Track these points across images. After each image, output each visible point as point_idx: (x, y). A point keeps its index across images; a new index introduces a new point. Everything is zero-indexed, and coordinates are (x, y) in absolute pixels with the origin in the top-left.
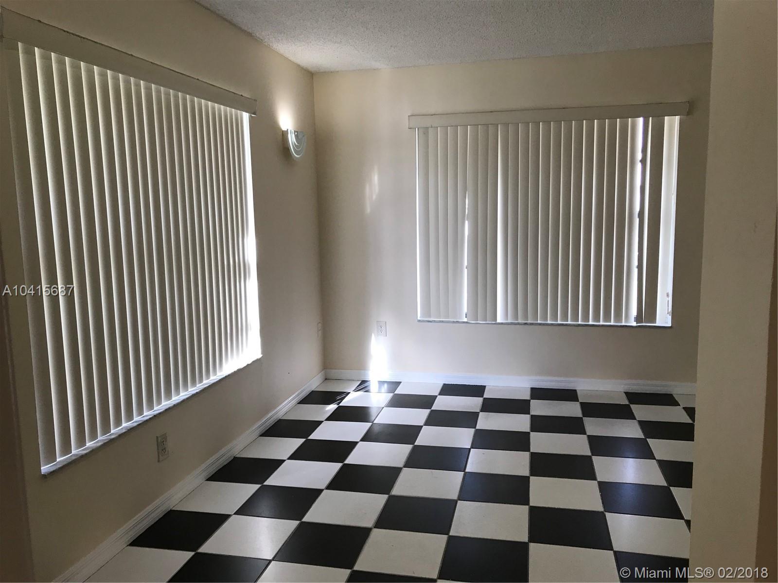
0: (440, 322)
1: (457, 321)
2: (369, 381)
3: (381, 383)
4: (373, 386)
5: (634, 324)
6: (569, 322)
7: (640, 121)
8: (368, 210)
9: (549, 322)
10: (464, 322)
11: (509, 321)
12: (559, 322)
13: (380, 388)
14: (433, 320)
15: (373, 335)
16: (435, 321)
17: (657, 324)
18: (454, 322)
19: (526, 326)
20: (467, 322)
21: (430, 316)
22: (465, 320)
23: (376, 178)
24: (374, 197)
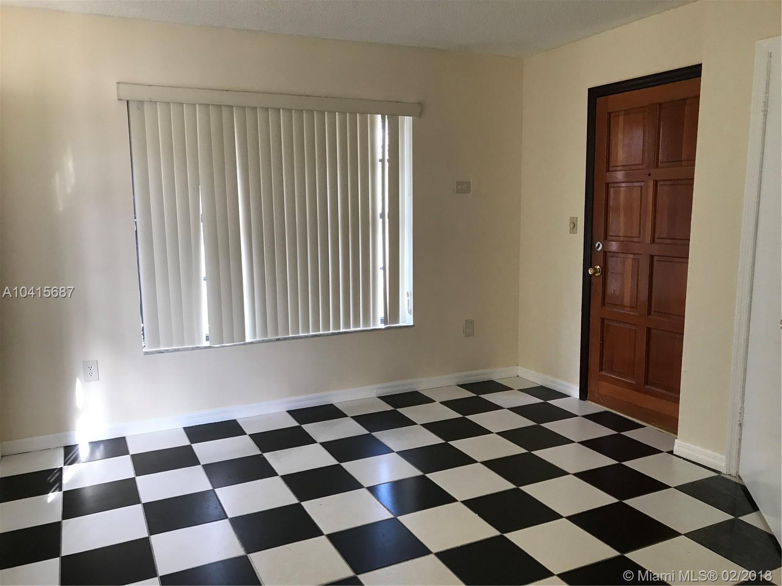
0: (175, 350)
1: (197, 347)
2: (77, 445)
3: (95, 445)
4: (83, 451)
5: (382, 326)
6: (321, 332)
7: (379, 117)
8: (61, 208)
9: (301, 334)
10: (206, 347)
11: (258, 339)
12: (311, 333)
13: (92, 452)
14: (165, 350)
15: (78, 380)
16: (167, 351)
17: (401, 324)
18: (193, 349)
19: (279, 342)
20: (210, 347)
21: (159, 346)
22: (207, 344)
23: (70, 165)
24: (69, 190)
